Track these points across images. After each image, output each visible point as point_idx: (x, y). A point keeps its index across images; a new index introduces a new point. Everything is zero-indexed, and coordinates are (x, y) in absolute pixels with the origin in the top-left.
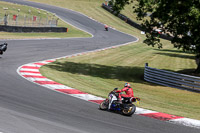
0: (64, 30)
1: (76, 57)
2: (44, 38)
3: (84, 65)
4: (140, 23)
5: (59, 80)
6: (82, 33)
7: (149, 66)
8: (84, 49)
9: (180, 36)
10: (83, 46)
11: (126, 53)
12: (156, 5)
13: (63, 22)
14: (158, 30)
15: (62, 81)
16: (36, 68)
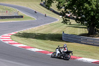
0: (22, 17)
1: (28, 30)
2: (12, 21)
3: (33, 34)
4: (59, 12)
5: (20, 42)
6: (30, 18)
7: (65, 33)
8: (32, 26)
9: (79, 18)
10: (31, 24)
11: (53, 27)
12: (66, 3)
13: (21, 13)
14: (69, 15)
15: (22, 42)
16: (9, 36)
